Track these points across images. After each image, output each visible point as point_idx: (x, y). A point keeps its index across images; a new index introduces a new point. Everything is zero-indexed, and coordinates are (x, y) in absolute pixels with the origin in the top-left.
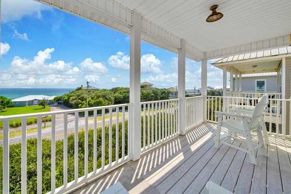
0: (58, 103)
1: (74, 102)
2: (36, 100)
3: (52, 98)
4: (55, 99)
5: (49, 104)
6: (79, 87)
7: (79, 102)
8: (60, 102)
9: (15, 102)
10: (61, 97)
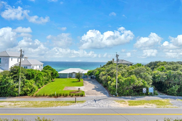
1: (103, 78)
2: (74, 73)
3: (85, 72)
4: (88, 73)
5: (83, 78)
6: (110, 61)
7: (109, 78)
8: (92, 76)
9: (61, 74)
10: (93, 71)
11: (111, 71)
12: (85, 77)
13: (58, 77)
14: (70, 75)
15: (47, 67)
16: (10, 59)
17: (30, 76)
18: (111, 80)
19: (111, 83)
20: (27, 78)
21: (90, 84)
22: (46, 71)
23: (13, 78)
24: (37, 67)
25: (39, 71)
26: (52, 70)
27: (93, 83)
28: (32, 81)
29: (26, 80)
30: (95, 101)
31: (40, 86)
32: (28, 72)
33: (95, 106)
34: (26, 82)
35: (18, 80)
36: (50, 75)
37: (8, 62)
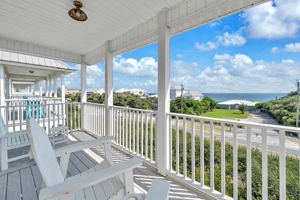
0: (262, 111)
1: (275, 112)
2: (237, 104)
3: (253, 104)
4: (256, 105)
5: (249, 111)
6: (295, 91)
7: (285, 112)
8: (263, 109)
9: (221, 105)
10: (263, 104)
11: (291, 105)
12: (251, 110)
13: (219, 108)
14: (233, 107)
15: (206, 98)
16: (177, 92)
17: (189, 105)
18: (288, 115)
19: (288, 118)
20: (187, 106)
21: (258, 117)
22: (205, 101)
23: (177, 106)
24: (198, 98)
25: (198, 101)
26: (211, 100)
27: (263, 117)
28: (191, 108)
29: (187, 108)
30: (257, 135)
31: (199, 114)
32: (188, 102)
33: (255, 139)
34: (187, 109)
35: (180, 107)
36: (209, 105)
37: (175, 94)
